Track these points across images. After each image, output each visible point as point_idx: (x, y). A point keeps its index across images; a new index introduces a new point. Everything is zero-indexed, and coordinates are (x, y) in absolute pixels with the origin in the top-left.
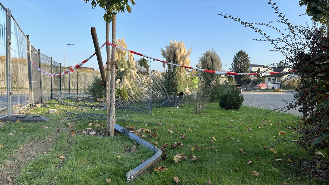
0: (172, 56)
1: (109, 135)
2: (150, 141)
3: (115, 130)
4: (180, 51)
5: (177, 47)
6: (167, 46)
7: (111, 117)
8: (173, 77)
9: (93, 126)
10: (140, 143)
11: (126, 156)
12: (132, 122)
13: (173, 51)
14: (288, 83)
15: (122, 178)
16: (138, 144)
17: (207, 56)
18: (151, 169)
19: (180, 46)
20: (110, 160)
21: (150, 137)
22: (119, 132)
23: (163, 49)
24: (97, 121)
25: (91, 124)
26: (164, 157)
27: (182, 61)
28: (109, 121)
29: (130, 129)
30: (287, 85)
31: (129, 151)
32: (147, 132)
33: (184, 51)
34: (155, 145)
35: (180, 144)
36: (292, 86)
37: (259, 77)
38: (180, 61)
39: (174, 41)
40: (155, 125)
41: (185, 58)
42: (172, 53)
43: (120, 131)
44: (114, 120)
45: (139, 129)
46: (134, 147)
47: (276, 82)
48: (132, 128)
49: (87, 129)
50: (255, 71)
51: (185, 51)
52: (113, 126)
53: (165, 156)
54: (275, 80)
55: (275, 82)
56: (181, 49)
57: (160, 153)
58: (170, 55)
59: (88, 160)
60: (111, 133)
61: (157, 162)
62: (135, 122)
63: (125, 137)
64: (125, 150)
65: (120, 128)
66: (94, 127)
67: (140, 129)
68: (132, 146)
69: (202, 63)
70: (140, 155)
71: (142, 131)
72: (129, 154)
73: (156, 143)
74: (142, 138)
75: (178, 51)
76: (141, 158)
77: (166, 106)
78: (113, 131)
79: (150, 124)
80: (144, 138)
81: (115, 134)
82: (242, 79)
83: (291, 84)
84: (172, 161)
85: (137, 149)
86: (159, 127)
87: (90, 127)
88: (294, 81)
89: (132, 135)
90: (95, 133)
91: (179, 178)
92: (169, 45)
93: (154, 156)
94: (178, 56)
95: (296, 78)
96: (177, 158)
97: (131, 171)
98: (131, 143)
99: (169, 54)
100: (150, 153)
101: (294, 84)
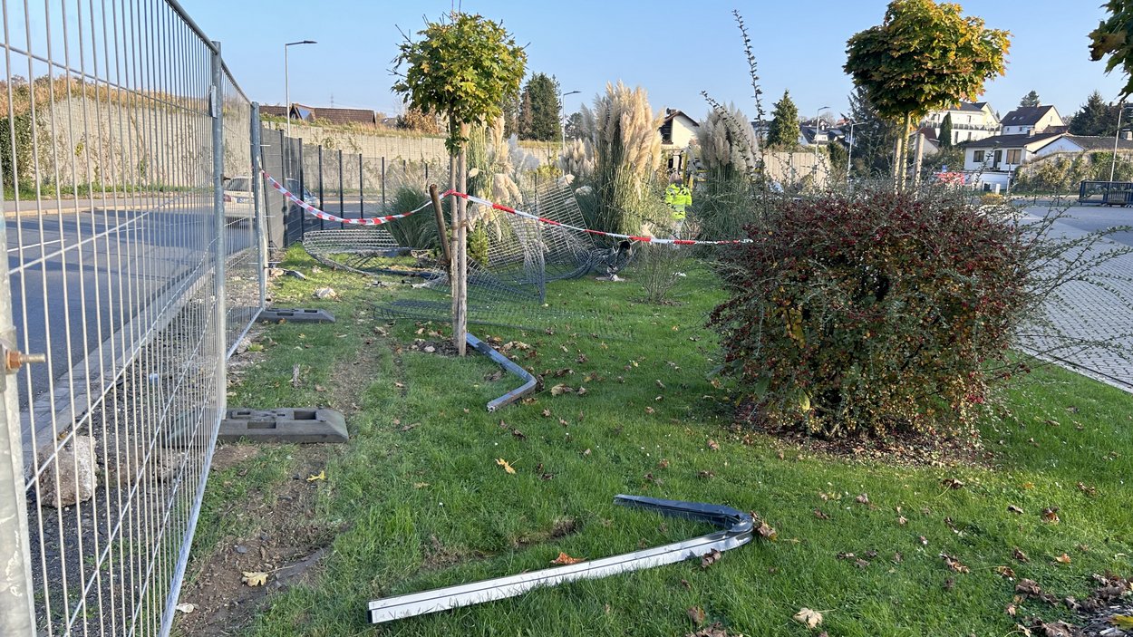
0: (610, 128)
1: (457, 353)
2: (523, 366)
3: (467, 344)
4: (633, 118)
5: (625, 105)
6: (598, 97)
7: (461, 323)
8: (611, 191)
9: (425, 335)
10: (507, 369)
11: (487, 385)
12: (497, 326)
13: (612, 116)
14: (1038, 172)
15: (482, 408)
16: (504, 370)
17: (715, 123)
18: (518, 401)
19: (633, 103)
20: (466, 390)
21: (526, 358)
22: (473, 348)
23: (588, 108)
24: (430, 323)
25: (420, 331)
26: (538, 389)
27: (635, 148)
28: (457, 329)
29: (492, 342)
30: (1034, 179)
31: (491, 379)
32: (522, 349)
33: (644, 115)
34: (530, 371)
35: (567, 371)
36: (1051, 181)
37: (943, 148)
38: (630, 148)
39: (618, 84)
40: (541, 333)
41: (642, 142)
42: (610, 122)
43: (475, 346)
44: (465, 327)
45: (509, 342)
46: (499, 373)
47: (1003, 166)
48: (495, 339)
49: (416, 340)
50: (935, 124)
51: (646, 116)
52: (464, 337)
53: (541, 387)
54: (998, 158)
55: (999, 165)
56: (634, 113)
57: (533, 382)
58: (605, 128)
59: (436, 389)
60: (460, 349)
61: (528, 394)
62: (503, 327)
63: (484, 357)
64: (485, 378)
65: (475, 341)
66: (428, 336)
67: (511, 343)
68: (495, 372)
69: (702, 145)
70: (505, 386)
71: (514, 347)
72: (490, 384)
73: (532, 368)
74: (511, 359)
75: (625, 119)
76: (508, 388)
77: (587, 273)
78: (465, 346)
79: (531, 333)
80: (515, 360)
81: (467, 352)
82: (885, 153)
83: (1049, 177)
84: (549, 394)
85: (503, 376)
86: (547, 339)
87: (420, 337)
88: (1061, 166)
89: (495, 355)
90: (434, 349)
91: (551, 411)
92: (603, 95)
93: (524, 386)
94: (626, 135)
95: (1070, 156)
96: (555, 389)
97: (492, 401)
98: (494, 368)
99: (601, 125)
100: (519, 381)
101: (1060, 176)
